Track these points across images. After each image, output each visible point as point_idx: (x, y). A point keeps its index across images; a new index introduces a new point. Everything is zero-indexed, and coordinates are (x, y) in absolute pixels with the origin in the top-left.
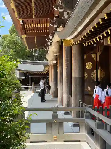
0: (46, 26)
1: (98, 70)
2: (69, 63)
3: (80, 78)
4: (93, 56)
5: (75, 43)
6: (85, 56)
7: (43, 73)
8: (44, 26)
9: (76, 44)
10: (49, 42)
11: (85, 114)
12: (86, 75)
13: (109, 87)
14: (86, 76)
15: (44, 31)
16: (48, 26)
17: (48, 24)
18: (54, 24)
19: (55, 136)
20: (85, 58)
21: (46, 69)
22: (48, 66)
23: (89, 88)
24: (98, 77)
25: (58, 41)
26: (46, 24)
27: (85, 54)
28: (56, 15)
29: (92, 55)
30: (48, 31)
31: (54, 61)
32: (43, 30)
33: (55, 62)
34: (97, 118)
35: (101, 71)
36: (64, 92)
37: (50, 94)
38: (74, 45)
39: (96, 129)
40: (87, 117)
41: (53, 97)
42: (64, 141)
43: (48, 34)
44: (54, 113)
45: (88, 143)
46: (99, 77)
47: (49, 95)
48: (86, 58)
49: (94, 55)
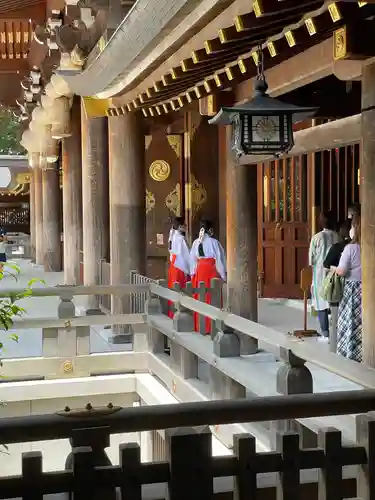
0: (18, 40)
1: (186, 186)
2: (99, 163)
3: (133, 207)
4: (173, 140)
5: (120, 109)
6: (148, 140)
7: (6, 195)
8: (11, 41)
9: (121, 113)
10: (29, 91)
11: (147, 302)
12: (150, 199)
13: (206, 232)
14: (152, 201)
15: (11, 56)
16: (26, 40)
17: (26, 35)
18: (49, 40)
19: (67, 362)
20: (147, 147)
21: (21, 180)
22: (27, 170)
23: (160, 237)
24: (186, 207)
25: (63, 97)
26: (18, 35)
27: (148, 134)
28: (54, 12)
29: (168, 137)
30: (25, 56)
31: (49, 155)
32: (7, 53)
33: (52, 159)
34: (176, 307)
35: (195, 187)
36: (84, 252)
37: (34, 261)
38: (115, 114)
39: (175, 331)
40: (153, 310)
41: (47, 270)
42: (92, 375)
43: (26, 68)
44: (64, 301)
45: (154, 375)
46: (188, 205)
47: (33, 265)
48: (150, 147)
49: (175, 136)
